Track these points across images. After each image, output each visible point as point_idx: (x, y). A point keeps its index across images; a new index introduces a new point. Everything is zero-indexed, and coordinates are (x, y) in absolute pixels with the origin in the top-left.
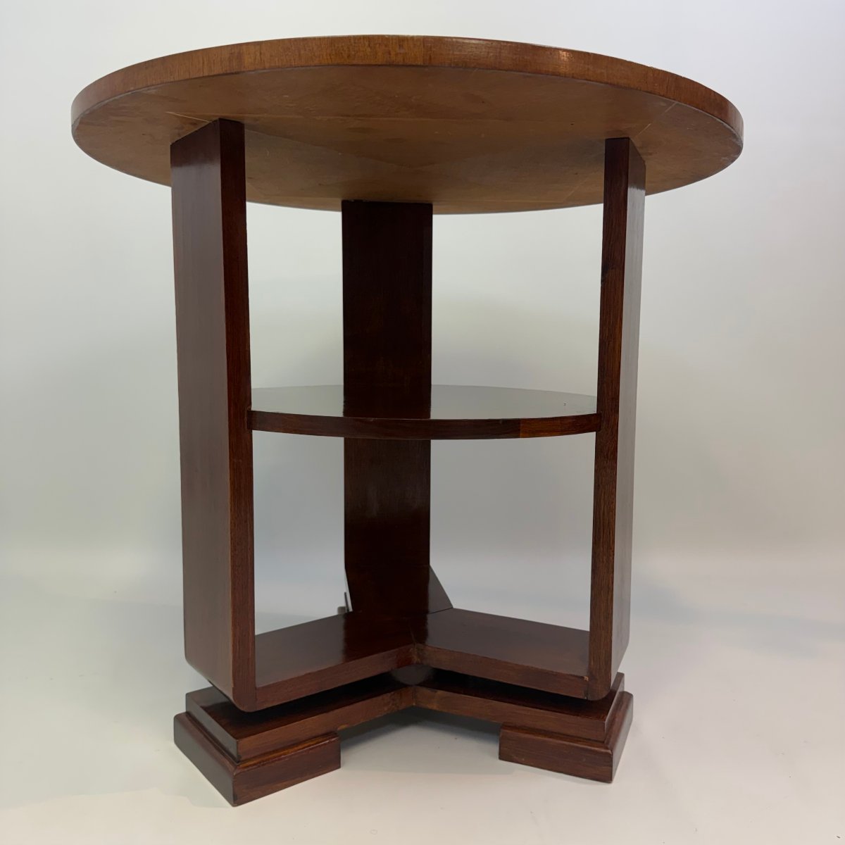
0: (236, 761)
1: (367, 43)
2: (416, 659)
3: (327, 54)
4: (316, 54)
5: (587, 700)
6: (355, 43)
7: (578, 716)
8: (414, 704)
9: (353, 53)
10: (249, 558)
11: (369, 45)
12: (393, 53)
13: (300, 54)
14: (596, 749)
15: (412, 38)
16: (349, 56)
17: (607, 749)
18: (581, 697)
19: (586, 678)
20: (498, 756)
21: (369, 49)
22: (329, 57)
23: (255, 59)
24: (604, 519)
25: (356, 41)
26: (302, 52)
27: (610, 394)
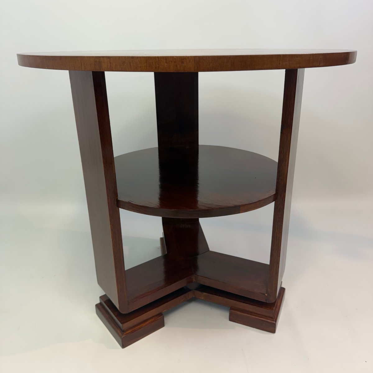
0: (123, 331)
1: (165, 61)
2: (194, 280)
3: (144, 66)
4: (139, 66)
5: (266, 303)
6: (159, 61)
7: (262, 307)
8: (194, 296)
9: (158, 66)
10: (122, 257)
11: (166, 62)
12: (178, 66)
13: (130, 66)
14: (269, 321)
15: (188, 57)
16: (156, 68)
17: (273, 321)
18: (264, 302)
19: (266, 295)
20: (228, 319)
21: (166, 64)
22: (146, 68)
23: (108, 66)
24: (277, 236)
25: (159, 60)
26: (132, 64)
27: (282, 184)
